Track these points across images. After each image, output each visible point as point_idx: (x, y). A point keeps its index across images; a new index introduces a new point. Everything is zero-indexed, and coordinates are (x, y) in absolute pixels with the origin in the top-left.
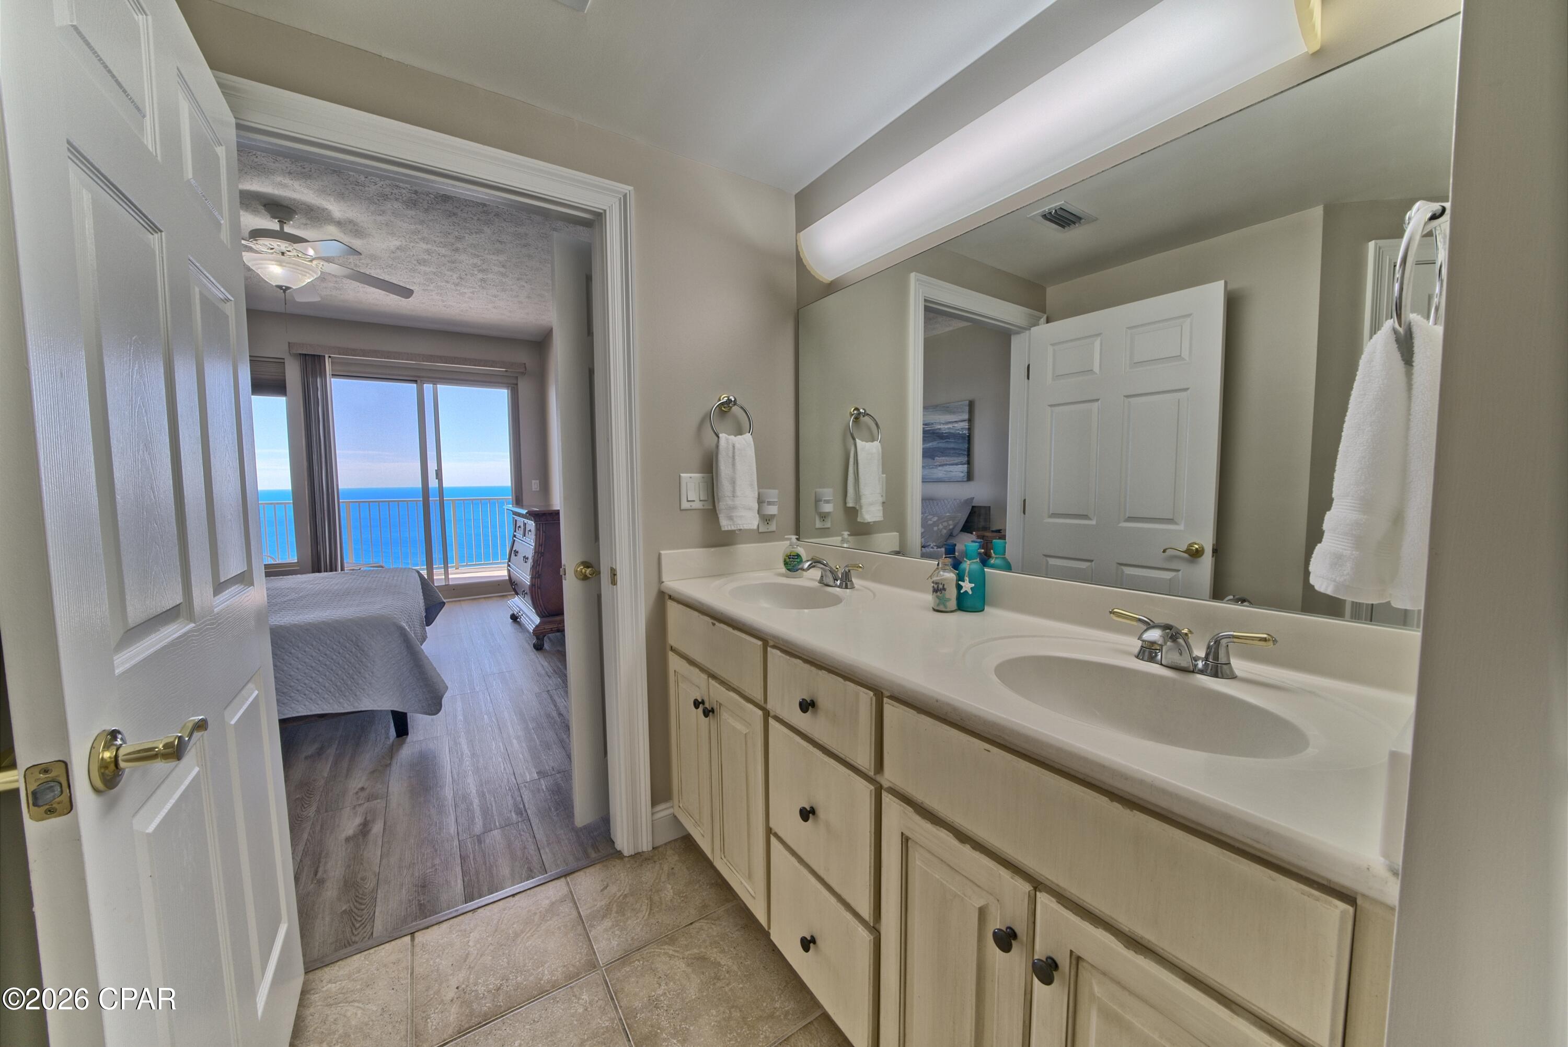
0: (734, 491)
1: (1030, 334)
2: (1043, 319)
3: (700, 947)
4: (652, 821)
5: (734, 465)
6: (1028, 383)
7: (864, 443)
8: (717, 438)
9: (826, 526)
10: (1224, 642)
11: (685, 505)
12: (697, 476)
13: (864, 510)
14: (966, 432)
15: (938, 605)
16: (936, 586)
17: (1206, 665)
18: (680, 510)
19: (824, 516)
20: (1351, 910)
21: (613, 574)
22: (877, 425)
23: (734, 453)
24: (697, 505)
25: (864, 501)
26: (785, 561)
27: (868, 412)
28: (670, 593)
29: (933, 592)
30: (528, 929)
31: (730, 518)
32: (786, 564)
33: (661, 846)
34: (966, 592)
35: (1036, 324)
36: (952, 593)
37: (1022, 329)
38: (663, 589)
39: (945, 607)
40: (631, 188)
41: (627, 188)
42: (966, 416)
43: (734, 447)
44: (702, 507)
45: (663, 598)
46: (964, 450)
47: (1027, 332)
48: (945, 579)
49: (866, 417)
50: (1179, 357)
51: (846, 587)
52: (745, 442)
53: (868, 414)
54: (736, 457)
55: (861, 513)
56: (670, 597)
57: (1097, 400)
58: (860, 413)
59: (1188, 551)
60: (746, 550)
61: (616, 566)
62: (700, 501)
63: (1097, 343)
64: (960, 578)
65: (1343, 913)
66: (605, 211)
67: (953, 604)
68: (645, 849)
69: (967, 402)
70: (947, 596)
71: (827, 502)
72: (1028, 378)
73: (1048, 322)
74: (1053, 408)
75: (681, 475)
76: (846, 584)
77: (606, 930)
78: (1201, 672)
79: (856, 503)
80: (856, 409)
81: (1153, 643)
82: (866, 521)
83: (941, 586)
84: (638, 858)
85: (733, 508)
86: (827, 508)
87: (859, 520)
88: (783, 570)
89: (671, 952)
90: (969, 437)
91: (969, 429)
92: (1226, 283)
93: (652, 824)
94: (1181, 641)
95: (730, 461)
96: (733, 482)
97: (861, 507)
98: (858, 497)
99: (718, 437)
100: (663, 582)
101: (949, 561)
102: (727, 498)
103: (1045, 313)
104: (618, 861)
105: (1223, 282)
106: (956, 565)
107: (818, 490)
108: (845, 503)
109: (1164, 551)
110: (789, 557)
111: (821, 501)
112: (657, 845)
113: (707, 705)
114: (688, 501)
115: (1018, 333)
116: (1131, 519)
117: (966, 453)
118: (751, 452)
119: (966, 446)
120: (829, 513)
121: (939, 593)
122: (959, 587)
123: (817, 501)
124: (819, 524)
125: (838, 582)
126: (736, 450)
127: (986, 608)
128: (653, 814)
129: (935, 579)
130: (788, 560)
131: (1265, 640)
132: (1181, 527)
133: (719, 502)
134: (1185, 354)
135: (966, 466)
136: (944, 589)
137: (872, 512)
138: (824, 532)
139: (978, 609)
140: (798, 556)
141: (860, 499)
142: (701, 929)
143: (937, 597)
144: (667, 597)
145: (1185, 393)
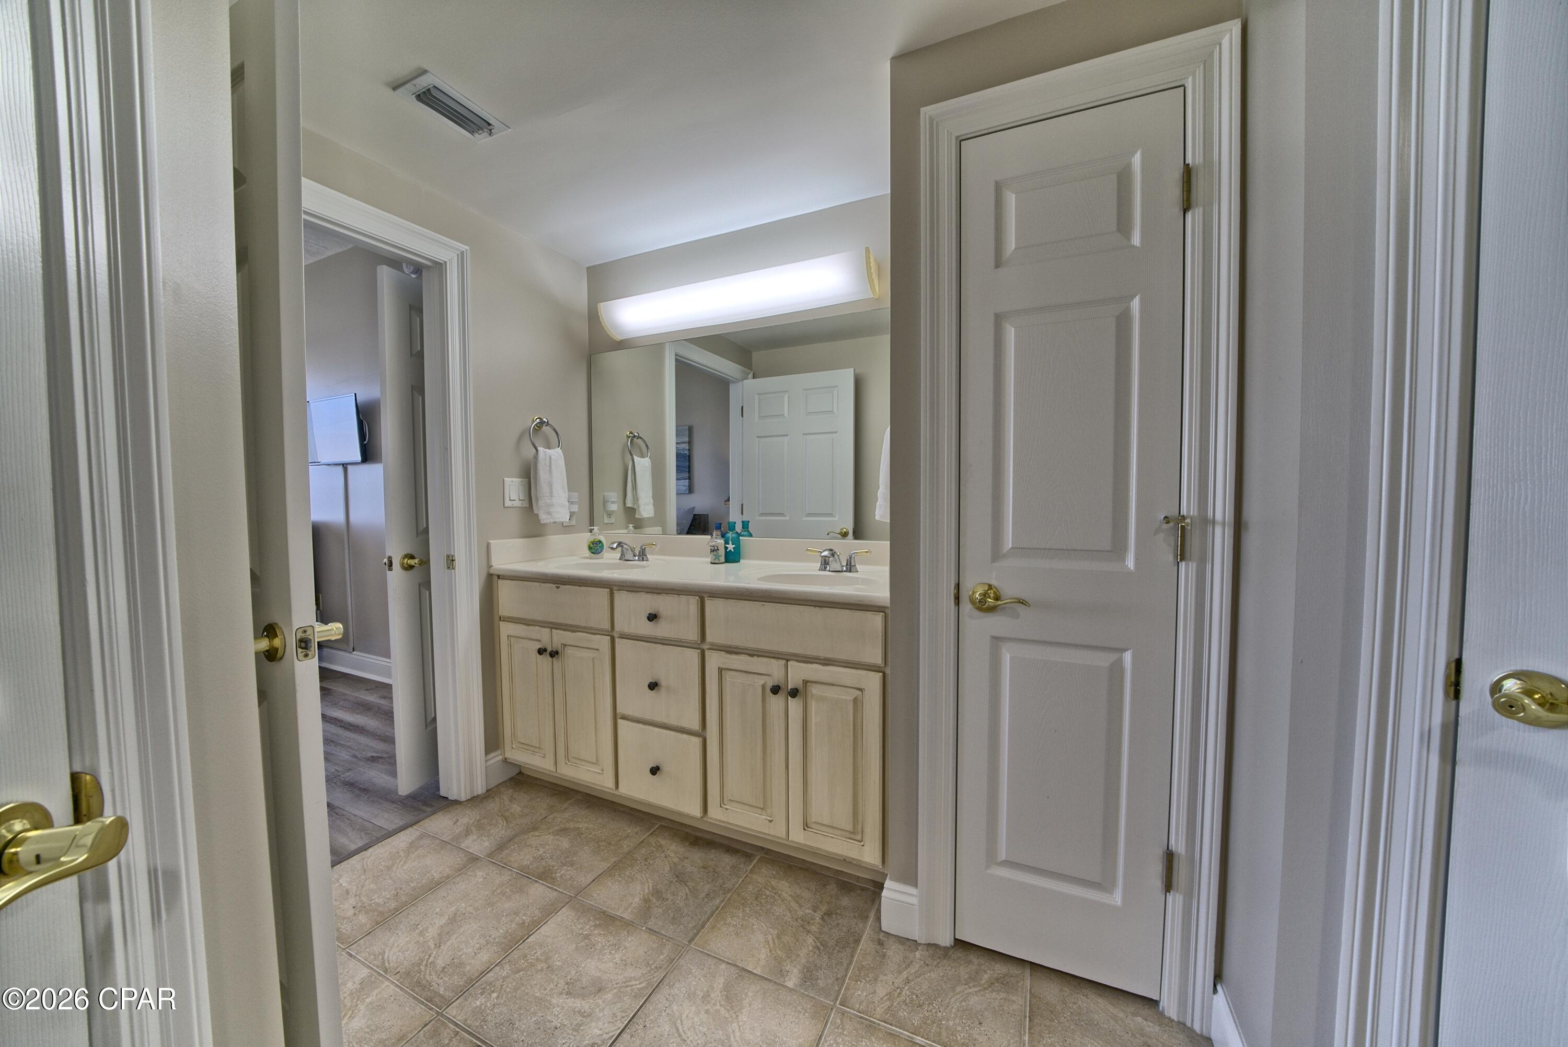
0: (551, 492)
1: (743, 384)
2: (751, 375)
3: (559, 825)
4: (486, 767)
5: (550, 472)
6: (742, 420)
7: (639, 458)
8: (535, 450)
9: (611, 522)
10: (853, 556)
11: (508, 503)
12: (517, 480)
13: (641, 509)
14: (687, 452)
15: (715, 559)
16: (713, 548)
17: (847, 568)
18: (504, 507)
19: (610, 514)
20: (884, 614)
21: (450, 561)
22: (647, 446)
23: (550, 462)
24: (517, 503)
25: (641, 502)
26: (589, 546)
27: (640, 436)
28: (498, 573)
29: (711, 552)
30: (398, 862)
31: (549, 513)
32: (590, 548)
33: (494, 788)
34: (730, 550)
35: (746, 378)
36: (722, 552)
37: (737, 381)
38: (492, 571)
39: (719, 560)
40: (467, 247)
41: (464, 247)
42: (687, 439)
43: (550, 458)
44: (521, 506)
45: (491, 580)
46: (686, 468)
47: (741, 382)
48: (718, 543)
49: (639, 439)
50: (832, 411)
51: (643, 560)
52: (556, 454)
53: (640, 437)
54: (553, 466)
55: (639, 511)
56: (499, 577)
57: (787, 435)
58: (635, 436)
59: (840, 533)
60: (556, 540)
61: (454, 552)
62: (520, 500)
63: (786, 397)
64: (727, 542)
65: (882, 616)
66: (446, 262)
67: (723, 559)
68: (480, 793)
69: (687, 427)
70: (720, 554)
71: (613, 502)
72: (742, 416)
73: (754, 378)
74: (760, 439)
75: (505, 479)
76: (643, 558)
77: (474, 841)
78: (845, 571)
79: (634, 504)
80: (631, 433)
81: (826, 556)
82: (643, 517)
83: (716, 548)
84: (475, 800)
85: (552, 505)
86: (613, 507)
87: (637, 516)
88: (587, 553)
89: (537, 834)
90: (689, 456)
91: (689, 450)
92: (854, 370)
93: (486, 770)
94: (836, 556)
95: (548, 468)
96: (550, 485)
97: (639, 507)
98: (636, 498)
99: (537, 450)
100: (492, 566)
101: (719, 533)
102: (546, 498)
103: (751, 370)
104: (459, 806)
105: (853, 369)
106: (723, 536)
107: (606, 494)
108: (625, 504)
109: (828, 534)
110: (593, 543)
111: (609, 502)
112: (490, 788)
113: (549, 649)
114: (510, 500)
115: (733, 382)
116: (809, 515)
117: (687, 470)
118: (562, 462)
119: (687, 464)
120: (613, 511)
121: (715, 552)
122: (726, 548)
123: (605, 502)
124: (606, 520)
125: (637, 558)
126: (552, 461)
127: (741, 561)
128: (486, 761)
129: (711, 544)
130: (592, 545)
131: (867, 552)
132: (836, 519)
133: (537, 500)
134: (835, 410)
135: (687, 481)
136: (718, 549)
137: (646, 510)
138: (610, 526)
139: (737, 561)
140: (600, 542)
141: (638, 500)
142: (555, 817)
143: (714, 555)
144: (496, 578)
145: (835, 435)
